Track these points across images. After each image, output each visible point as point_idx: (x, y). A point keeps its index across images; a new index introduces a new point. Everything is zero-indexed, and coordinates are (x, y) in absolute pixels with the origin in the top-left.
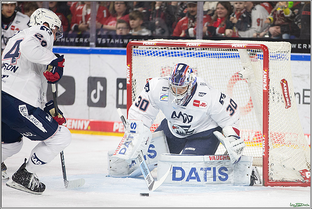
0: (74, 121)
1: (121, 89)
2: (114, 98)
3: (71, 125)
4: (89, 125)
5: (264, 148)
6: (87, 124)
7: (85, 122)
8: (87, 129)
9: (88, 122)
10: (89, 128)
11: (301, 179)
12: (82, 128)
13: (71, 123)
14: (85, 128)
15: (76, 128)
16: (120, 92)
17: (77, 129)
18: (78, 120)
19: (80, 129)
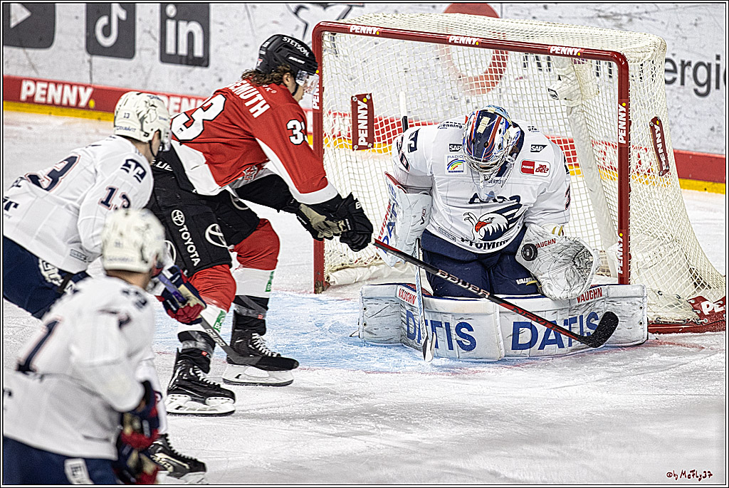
0: (52, 86)
1: (172, 19)
2: (155, 39)
3: (46, 96)
4: (92, 97)
5: (621, 258)
6: (85, 95)
7: (82, 89)
8: (87, 107)
9: (90, 91)
10: (92, 104)
11: (691, 315)
12: (73, 102)
13: (47, 90)
14: (83, 104)
15: (57, 101)
16: (171, 25)
17: (61, 105)
18: (64, 84)
19: (68, 106)
